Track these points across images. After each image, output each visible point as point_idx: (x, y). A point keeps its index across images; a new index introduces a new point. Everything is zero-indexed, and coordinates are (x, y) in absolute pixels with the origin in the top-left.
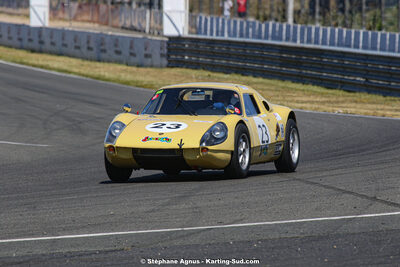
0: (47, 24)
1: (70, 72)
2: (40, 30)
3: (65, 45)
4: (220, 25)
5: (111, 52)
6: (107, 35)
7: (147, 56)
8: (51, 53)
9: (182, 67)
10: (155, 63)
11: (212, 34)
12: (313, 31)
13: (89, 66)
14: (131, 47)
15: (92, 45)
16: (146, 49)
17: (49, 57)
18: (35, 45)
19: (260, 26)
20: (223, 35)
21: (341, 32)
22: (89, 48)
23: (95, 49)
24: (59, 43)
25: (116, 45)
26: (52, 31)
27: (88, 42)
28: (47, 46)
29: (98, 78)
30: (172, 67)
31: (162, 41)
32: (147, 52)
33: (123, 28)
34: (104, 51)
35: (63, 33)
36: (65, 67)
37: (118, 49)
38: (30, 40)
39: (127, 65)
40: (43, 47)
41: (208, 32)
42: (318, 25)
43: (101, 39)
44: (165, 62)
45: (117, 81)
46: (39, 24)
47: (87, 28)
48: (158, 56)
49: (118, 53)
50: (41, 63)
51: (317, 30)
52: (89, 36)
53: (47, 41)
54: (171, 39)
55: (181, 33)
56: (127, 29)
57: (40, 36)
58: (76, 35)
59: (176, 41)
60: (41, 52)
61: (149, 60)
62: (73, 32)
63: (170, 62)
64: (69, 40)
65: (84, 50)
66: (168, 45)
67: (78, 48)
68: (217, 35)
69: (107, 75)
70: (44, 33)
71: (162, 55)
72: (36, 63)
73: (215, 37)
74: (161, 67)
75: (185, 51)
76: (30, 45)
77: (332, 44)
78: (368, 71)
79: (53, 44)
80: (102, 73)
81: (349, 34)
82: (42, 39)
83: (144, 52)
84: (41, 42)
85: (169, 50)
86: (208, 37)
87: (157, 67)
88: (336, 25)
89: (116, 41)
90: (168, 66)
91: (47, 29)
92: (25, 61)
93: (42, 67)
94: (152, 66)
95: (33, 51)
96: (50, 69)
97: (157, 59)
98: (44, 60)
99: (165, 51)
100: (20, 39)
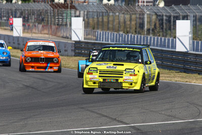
0: (22, 35)
2: (18, 38)
4: (107, 35)
7: (66, 51)
9: (81, 56)
10: (69, 54)
11: (103, 41)
12: (149, 38)
16: (65, 47)
18: (16, 45)
19: (125, 36)
20: (108, 41)
21: (161, 39)
26: (23, 38)
28: (21, 46)
30: (77, 56)
31: (72, 43)
32: (66, 49)
33: (62, 37)
35: (28, 39)
38: (14, 43)
41: (101, 39)
42: (151, 36)
44: (73, 54)
46: (18, 35)
47: (39, 37)
48: (70, 50)
50: (14, 54)
51: (151, 38)
53: (21, 43)
54: (76, 42)
55: (80, 39)
56: (64, 37)
57: (18, 41)
59: (78, 43)
60: (18, 49)
63: (75, 53)
66: (75, 45)
68: (105, 41)
70: (20, 40)
71: (72, 50)
73: (104, 42)
74: (72, 56)
75: (82, 48)
76: (14, 45)
77: (157, 46)
78: (163, 58)
79: (24, 44)
81: (165, 40)
83: (64, 49)
84: (19, 44)
85: (75, 47)
86: (101, 42)
87: (70, 56)
88: (159, 36)
90: (75, 56)
91: (21, 37)
94: (68, 56)
95: (15, 48)
97: (70, 52)
98: (18, 52)
99: (73, 48)
100: (9, 42)
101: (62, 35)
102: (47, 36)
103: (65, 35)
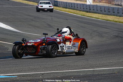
1: (99, 19)
2: (90, 5)
3: (97, 10)
5: (111, 12)
13: (105, 16)
14: (118, 11)
15: (106, 10)
16: (122, 11)
17: (92, 14)
18: (88, 10)
22: (105, 11)
25: (113, 10)
27: (105, 9)
28: (92, 10)
29: (107, 20)
34: (109, 12)
35: (97, 6)
36: (97, 17)
39: (116, 16)
40: (91, 11)
43: (109, 8)
45: (113, 21)
49: (114, 12)
50: (90, 16)
52: (105, 7)
53: (92, 9)
56: (117, 5)
58: (101, 7)
60: (90, 12)
64: (99, 9)
67: (101, 11)
69: (110, 19)
70: (91, 7)
72: (88, 15)
76: (87, 10)
79: (94, 10)
80: (109, 19)
84: (90, 9)
89: (113, 8)
91: (92, 5)
92: (85, 15)
93: (90, 17)
95: (87, 12)
96: (93, 17)
98: (91, 15)
100: (84, 8)
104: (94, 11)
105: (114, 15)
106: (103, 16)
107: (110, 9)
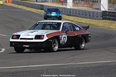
2: (70, 9)
5: (88, 15)
6: (87, 11)
7: (97, 17)
8: (73, 16)
9: (106, 20)
14: (93, 14)
16: (97, 15)
18: (69, 14)
22: (82, 14)
23: (84, 15)
24: (75, 13)
25: (89, 14)
26: (73, 9)
27: (82, 13)
29: (80, 23)
30: (103, 20)
31: (101, 12)
34: (86, 15)
35: (76, 10)
37: (90, 15)
38: (67, 12)
39: (92, 19)
43: (85, 12)
44: (102, 18)
46: (70, 8)
47: (82, 9)
48: (100, 16)
49: (90, 16)
52: (82, 11)
53: (72, 12)
55: (106, 10)
57: (70, 11)
58: (79, 11)
59: (104, 12)
60: (70, 15)
61: (98, 18)
62: (78, 10)
64: (77, 12)
65: (81, 15)
67: (79, 14)
69: (83, 22)
70: (71, 10)
71: (101, 16)
74: (101, 20)
75: (107, 15)
76: (68, 14)
79: (73, 13)
82: (71, 12)
84: (70, 13)
89: (89, 12)
91: (72, 9)
94: (98, 19)
95: (68, 15)
97: (100, 17)
98: (69, 18)
99: (102, 15)
100: (65, 12)
101: (95, 7)
102: (86, 8)
103: (97, 8)
104: (73, 15)
105: (90, 18)
106: (78, 19)
107: (87, 12)
